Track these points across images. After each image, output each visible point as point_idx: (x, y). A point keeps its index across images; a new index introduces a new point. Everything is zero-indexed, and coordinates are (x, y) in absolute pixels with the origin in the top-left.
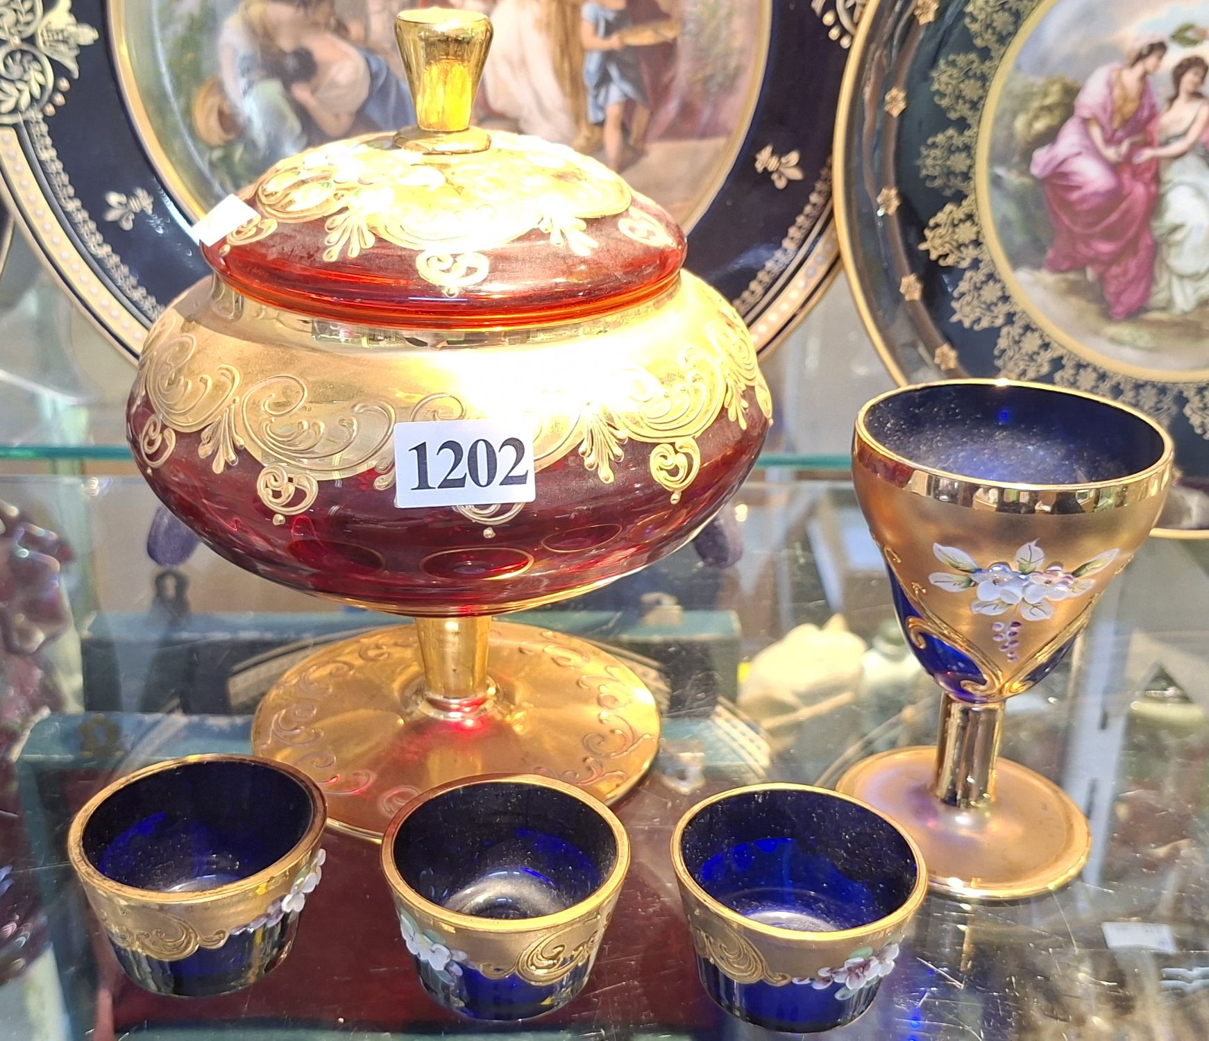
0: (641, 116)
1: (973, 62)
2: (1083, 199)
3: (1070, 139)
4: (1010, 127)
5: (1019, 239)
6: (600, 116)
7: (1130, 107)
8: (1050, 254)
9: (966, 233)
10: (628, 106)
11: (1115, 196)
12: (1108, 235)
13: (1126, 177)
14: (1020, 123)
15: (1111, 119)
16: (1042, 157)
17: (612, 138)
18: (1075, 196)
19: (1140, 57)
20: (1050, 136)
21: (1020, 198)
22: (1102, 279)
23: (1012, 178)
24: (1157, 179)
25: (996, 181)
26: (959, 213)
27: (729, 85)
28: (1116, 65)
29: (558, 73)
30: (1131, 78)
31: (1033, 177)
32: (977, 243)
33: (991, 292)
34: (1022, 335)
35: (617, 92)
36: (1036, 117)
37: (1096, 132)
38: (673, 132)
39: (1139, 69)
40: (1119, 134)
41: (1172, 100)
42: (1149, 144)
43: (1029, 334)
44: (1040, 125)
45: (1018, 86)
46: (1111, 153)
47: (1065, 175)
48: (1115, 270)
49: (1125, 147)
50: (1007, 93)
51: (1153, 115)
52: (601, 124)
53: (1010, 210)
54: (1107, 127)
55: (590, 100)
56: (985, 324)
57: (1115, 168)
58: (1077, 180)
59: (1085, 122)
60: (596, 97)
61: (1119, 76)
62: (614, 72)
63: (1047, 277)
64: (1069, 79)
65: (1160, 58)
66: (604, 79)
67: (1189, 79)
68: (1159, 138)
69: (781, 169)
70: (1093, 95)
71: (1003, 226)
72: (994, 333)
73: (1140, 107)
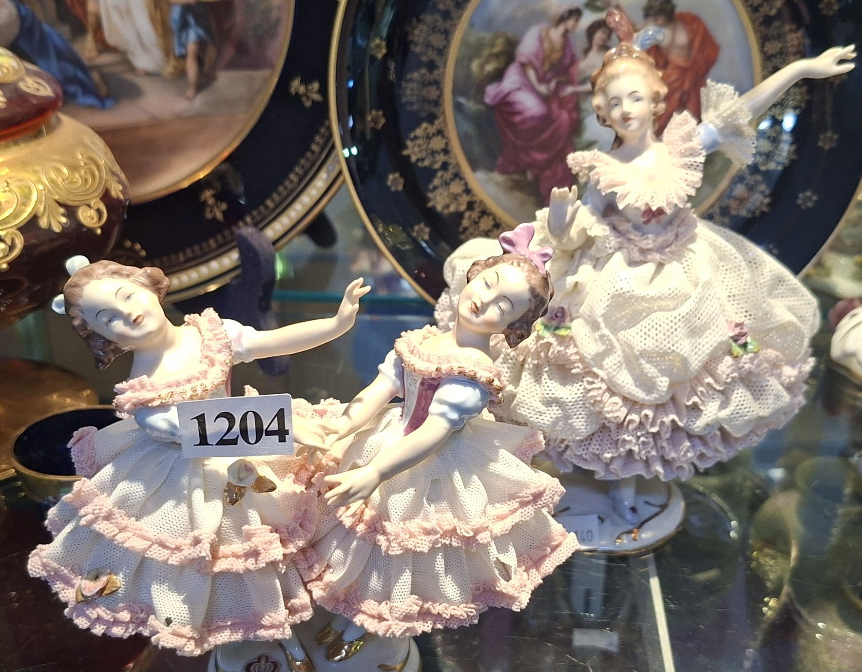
0: (211, 52)
1: (437, 21)
2: (524, 121)
3: (512, 79)
4: (468, 67)
5: (477, 149)
6: (183, 51)
7: (556, 56)
8: (500, 160)
9: (437, 143)
10: (202, 44)
11: (546, 120)
12: (542, 148)
13: (555, 107)
14: (475, 66)
15: (542, 64)
16: (492, 90)
17: (191, 68)
18: (517, 119)
19: (562, 19)
20: (498, 76)
21: (477, 120)
22: (537, 178)
23: (470, 105)
24: (577, 108)
25: (458, 107)
26: (432, 130)
27: (271, 31)
28: (545, 25)
29: (152, 20)
30: (556, 34)
31: (486, 105)
32: (446, 151)
33: (456, 188)
34: (479, 218)
36: (486, 62)
37: (532, 74)
38: (233, 65)
39: (561, 29)
40: (549, 75)
41: (587, 51)
42: (571, 82)
43: (485, 217)
44: (490, 67)
45: (472, 38)
46: (543, 89)
47: (510, 104)
48: (548, 173)
49: (553, 85)
50: (464, 43)
51: (574, 61)
52: (183, 57)
53: (469, 128)
54: (540, 71)
55: (176, 40)
56: (452, 209)
57: (545, 99)
58: (518, 107)
59: (523, 66)
60: (180, 38)
61: (548, 34)
62: (191, 20)
63: (498, 177)
64: (510, 33)
65: (577, 20)
66: (184, 25)
67: (599, 36)
68: (577, 78)
69: (308, 94)
70: (528, 46)
71: (464, 140)
72: (459, 216)
73: (564, 55)
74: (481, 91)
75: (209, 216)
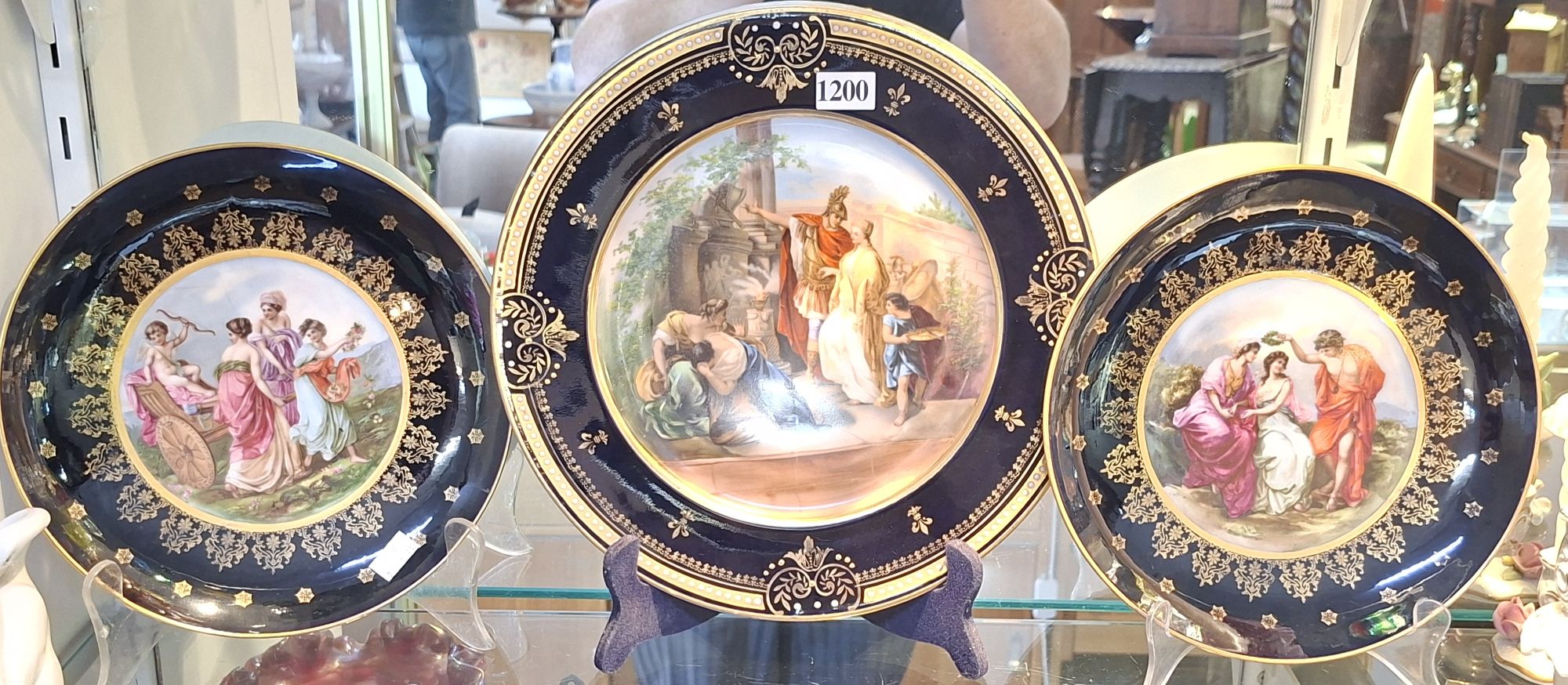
0: (921, 383)
1: (1133, 356)
2: (1207, 442)
3: (1197, 403)
4: (1158, 395)
5: (1166, 466)
6: (895, 384)
7: (1236, 384)
8: (1187, 476)
9: (1131, 462)
10: (913, 377)
11: (1229, 439)
12: (1224, 464)
13: (1236, 427)
14: (1164, 394)
15: (1225, 391)
16: (1179, 414)
17: (902, 397)
18: (1202, 439)
19: (1243, 352)
20: (1185, 402)
21: (1166, 441)
22: (1221, 491)
23: (1160, 428)
24: (1257, 429)
25: (1150, 430)
26: (1127, 449)
27: (977, 367)
28: (1227, 357)
29: (867, 357)
30: (1237, 365)
31: (1174, 427)
32: (1139, 469)
33: (1148, 500)
34: (1170, 527)
35: (905, 369)
36: (1175, 390)
37: (1215, 399)
38: (940, 396)
39: (1242, 359)
40: (1231, 400)
41: (1264, 379)
42: (1251, 407)
43: (1174, 526)
44: (1178, 395)
45: (1162, 371)
46: (1225, 412)
47: (1195, 426)
48: (1231, 486)
49: (1234, 409)
50: (1155, 375)
51: (1252, 388)
52: (895, 389)
53: (1160, 448)
54: (1222, 396)
55: (888, 373)
56: (1144, 520)
57: (1228, 422)
58: (1203, 429)
59: (1207, 392)
60: (892, 372)
61: (1229, 364)
62: (903, 357)
63: (1185, 490)
64: (1196, 366)
65: (1256, 353)
66: (897, 361)
67: (1275, 366)
68: (1257, 402)
69: (1010, 419)
70: (1212, 376)
71: (1155, 458)
72: (1151, 526)
73: (1244, 382)
74: (1170, 415)
75: (915, 530)
